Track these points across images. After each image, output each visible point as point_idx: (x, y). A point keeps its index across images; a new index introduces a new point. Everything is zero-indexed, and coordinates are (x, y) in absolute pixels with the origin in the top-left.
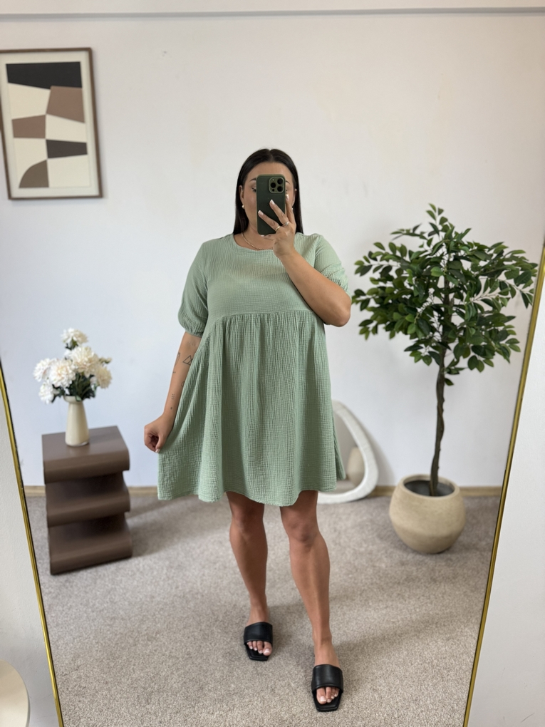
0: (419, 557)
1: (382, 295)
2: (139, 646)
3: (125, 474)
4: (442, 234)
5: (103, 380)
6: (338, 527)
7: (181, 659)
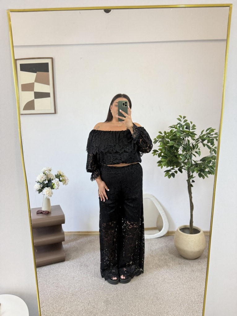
0: (186, 261)
2: (69, 298)
3: (63, 225)
6: (152, 249)
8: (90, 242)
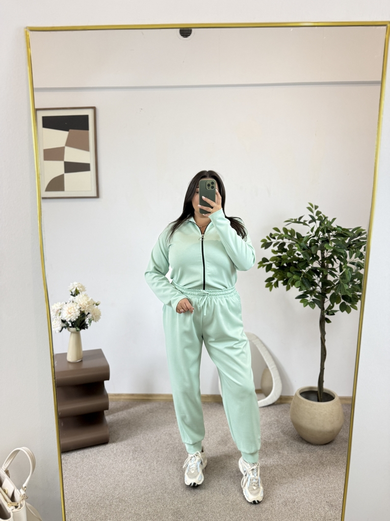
0: (311, 447)
1: (279, 261)
2: (113, 506)
3: (106, 382)
4: (318, 222)
5: (96, 316)
7: (142, 516)
8: (150, 412)
